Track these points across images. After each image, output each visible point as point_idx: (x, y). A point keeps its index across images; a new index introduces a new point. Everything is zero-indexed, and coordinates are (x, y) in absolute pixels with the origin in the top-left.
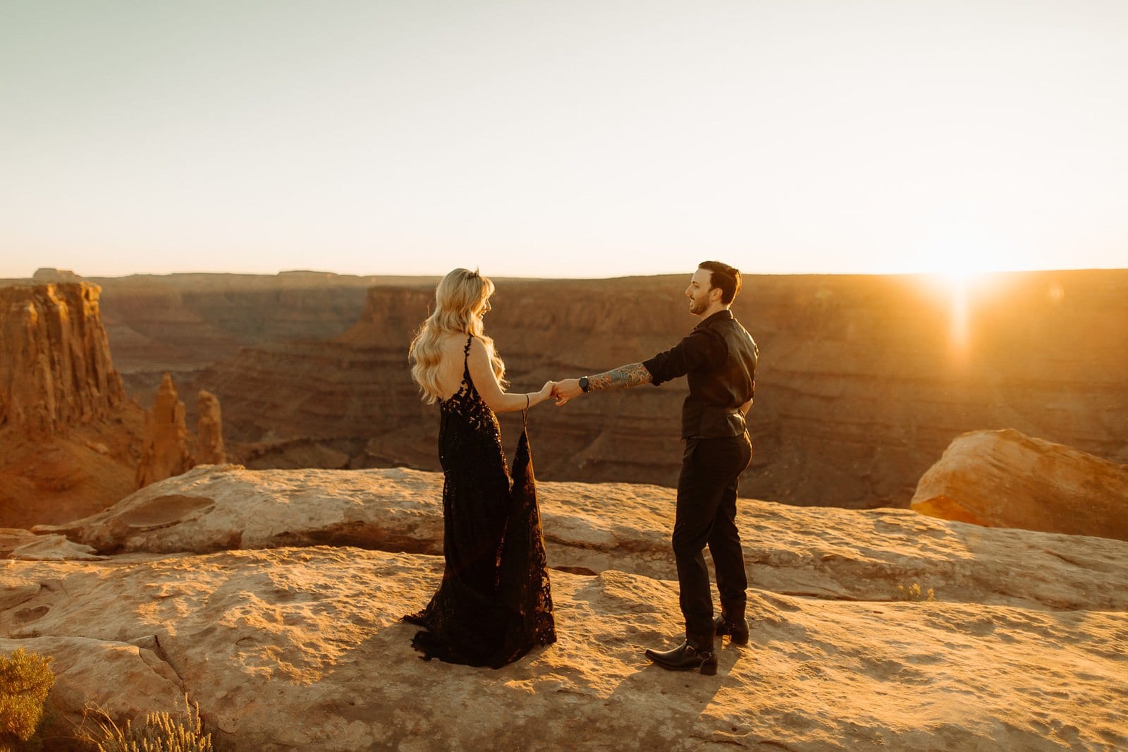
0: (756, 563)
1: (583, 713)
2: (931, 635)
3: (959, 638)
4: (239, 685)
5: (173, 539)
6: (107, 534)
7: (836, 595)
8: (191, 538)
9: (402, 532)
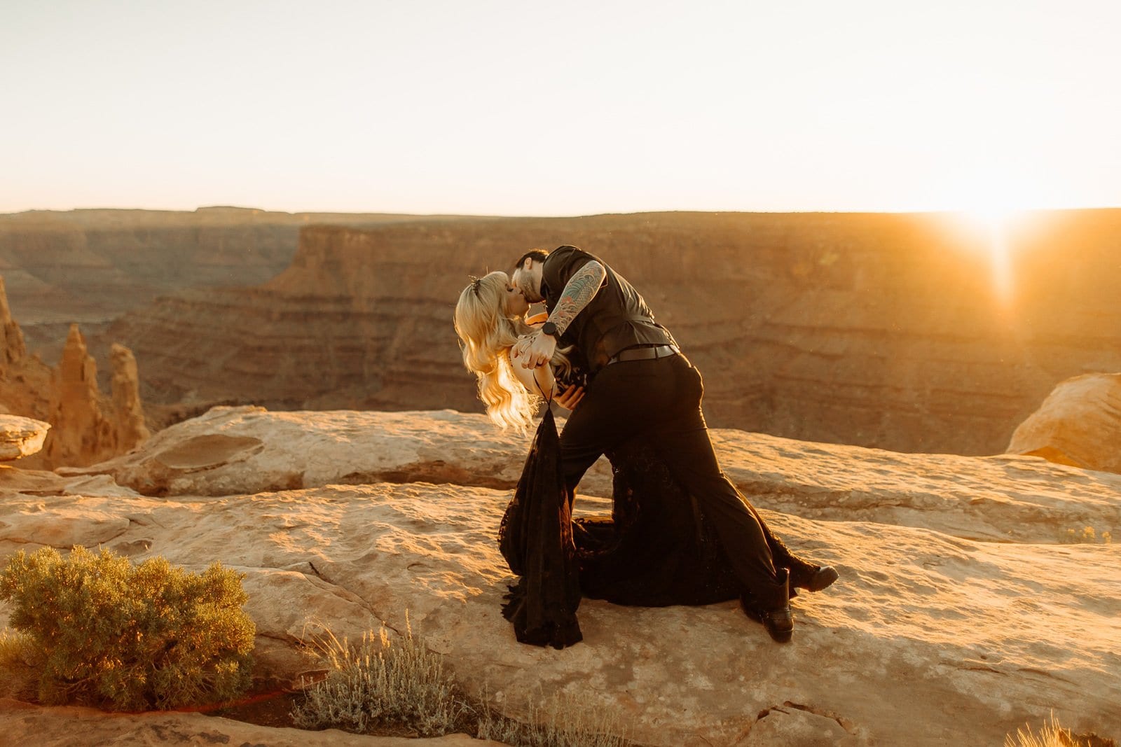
0: (897, 506)
4: (437, 607)
5: (223, 481)
6: (146, 476)
8: (244, 480)
9: (485, 472)
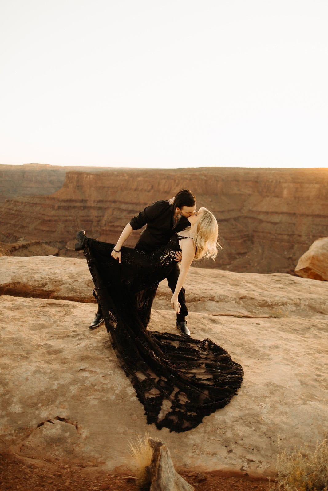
0: (208, 300)
1: (89, 381)
2: (280, 335)
3: (292, 336)
7: (243, 315)
9: (39, 287)
